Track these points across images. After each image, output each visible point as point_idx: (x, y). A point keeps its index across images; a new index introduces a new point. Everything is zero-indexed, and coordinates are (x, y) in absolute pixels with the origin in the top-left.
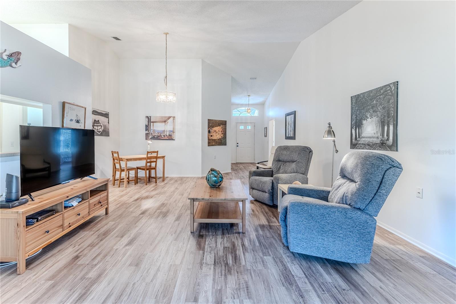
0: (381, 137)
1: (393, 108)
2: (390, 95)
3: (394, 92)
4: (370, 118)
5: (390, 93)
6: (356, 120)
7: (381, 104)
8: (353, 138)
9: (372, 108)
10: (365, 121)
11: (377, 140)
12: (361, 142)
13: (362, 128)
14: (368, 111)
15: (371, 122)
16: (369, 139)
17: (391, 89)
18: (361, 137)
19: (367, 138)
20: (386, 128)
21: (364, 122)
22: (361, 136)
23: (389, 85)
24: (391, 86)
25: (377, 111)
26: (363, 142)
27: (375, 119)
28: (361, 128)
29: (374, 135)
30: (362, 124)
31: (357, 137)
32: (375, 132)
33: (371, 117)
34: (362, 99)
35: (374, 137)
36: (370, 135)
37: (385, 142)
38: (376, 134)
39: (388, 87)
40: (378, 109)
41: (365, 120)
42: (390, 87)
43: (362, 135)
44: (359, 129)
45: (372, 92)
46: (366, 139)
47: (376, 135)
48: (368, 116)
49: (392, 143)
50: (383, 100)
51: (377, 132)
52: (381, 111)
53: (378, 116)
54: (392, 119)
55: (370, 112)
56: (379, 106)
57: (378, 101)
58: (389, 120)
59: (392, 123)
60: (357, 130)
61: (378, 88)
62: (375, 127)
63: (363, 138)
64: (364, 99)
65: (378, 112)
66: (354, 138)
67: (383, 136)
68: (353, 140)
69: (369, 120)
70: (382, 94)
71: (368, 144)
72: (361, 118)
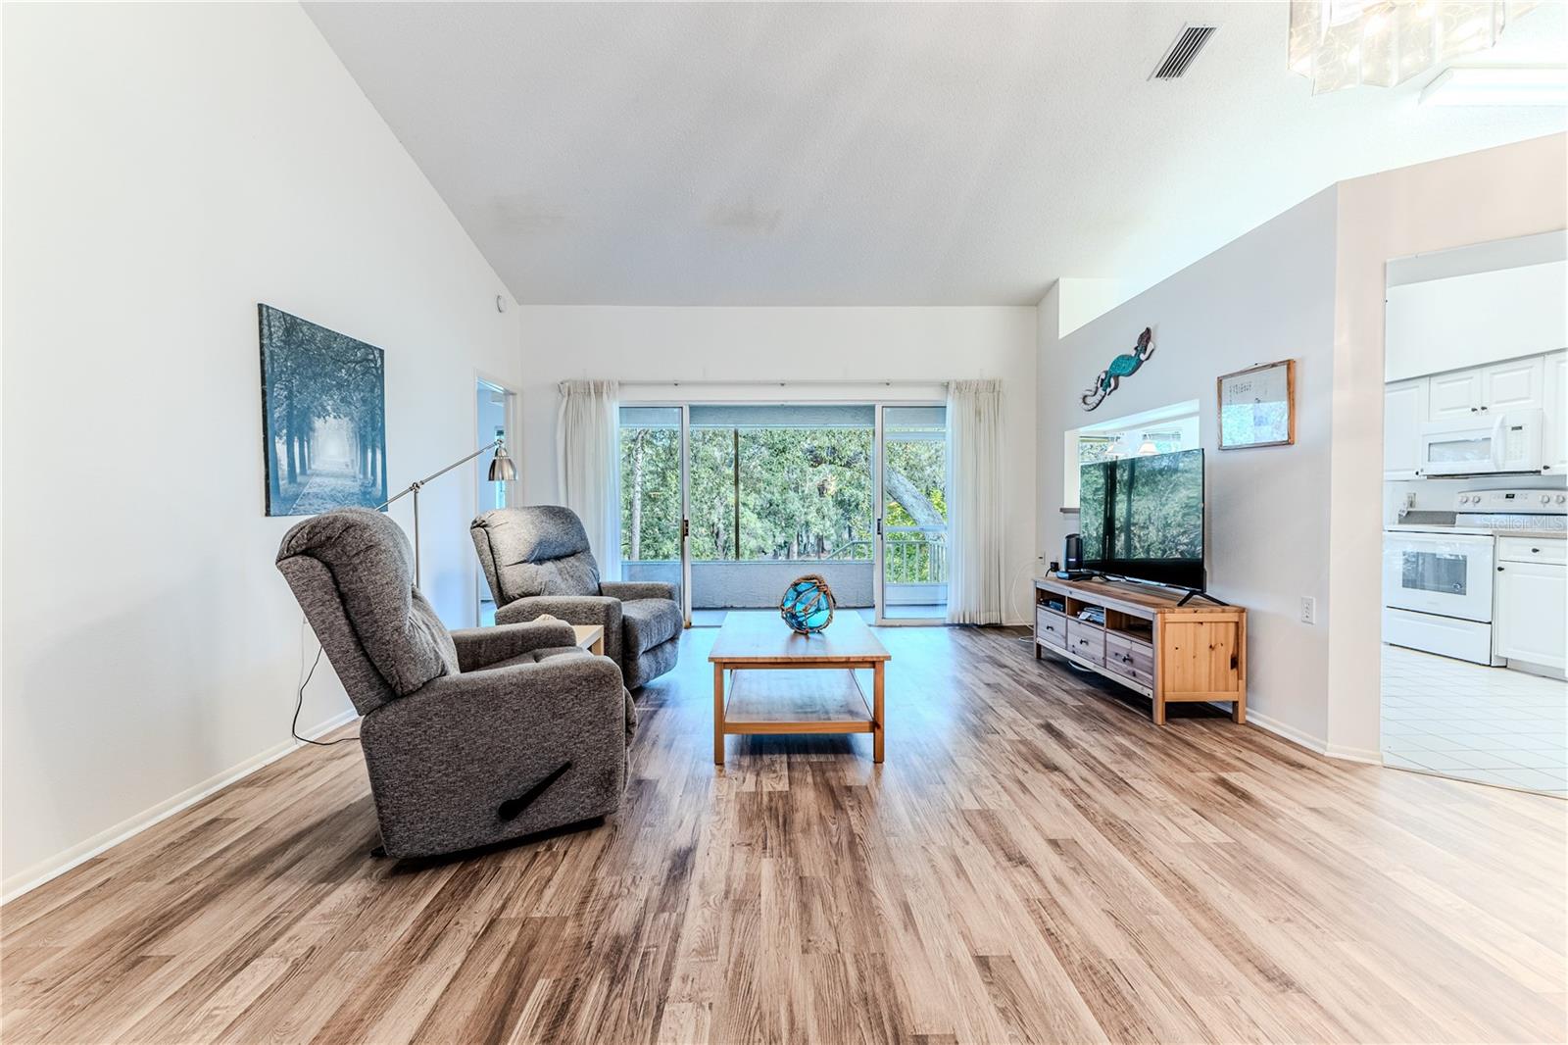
0: (361, 476)
1: (379, 408)
2: (374, 376)
3: (380, 371)
4: (335, 417)
5: (374, 371)
6: (291, 409)
7: (357, 388)
8: (280, 473)
9: (340, 386)
10: (320, 420)
11: (353, 484)
12: (310, 491)
13: (311, 442)
14: (326, 390)
15: (338, 429)
16: (331, 481)
17: (376, 362)
18: (308, 472)
19: (328, 475)
20: (370, 454)
21: (318, 423)
22: (310, 468)
23: (370, 348)
24: (375, 352)
25: (350, 403)
26: (314, 488)
27: (345, 423)
28: (308, 443)
29: (347, 471)
30: (312, 429)
31: (298, 470)
32: (348, 460)
33: (337, 413)
34: (308, 341)
35: (345, 477)
36: (335, 469)
37: (371, 491)
38: (349, 467)
39: (370, 353)
40: (353, 398)
41: (319, 417)
42: (373, 354)
43: (313, 467)
44: (303, 445)
45: (336, 339)
46: (326, 480)
47: (349, 471)
48: (329, 408)
49: (380, 493)
50: (362, 379)
51: (352, 461)
52: (358, 405)
53: (353, 418)
54: (379, 436)
55: (332, 398)
56: (354, 390)
57: (350, 375)
58: (375, 438)
59: (379, 446)
60: (298, 447)
61: (351, 339)
62: (347, 448)
63: (317, 475)
64: (314, 347)
65: (353, 407)
66: (286, 473)
67: (365, 473)
68: (281, 483)
69: (330, 419)
70: (360, 362)
71: (332, 496)
72: (309, 408)
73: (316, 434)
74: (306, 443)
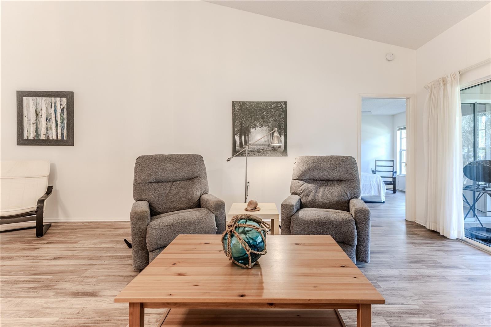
1: (284, 121)
2: (281, 111)
3: (284, 109)
4: (260, 127)
5: (281, 110)
6: (241, 127)
7: (272, 117)
8: (236, 145)
9: (263, 118)
10: (253, 129)
11: (269, 147)
12: (249, 150)
13: (249, 136)
14: (257, 120)
15: (262, 130)
16: (259, 147)
17: (282, 106)
18: (248, 144)
21: (252, 130)
22: (248, 143)
23: (280, 103)
25: (268, 122)
26: (251, 149)
27: (265, 129)
29: (265, 143)
30: (249, 132)
31: (243, 144)
32: (266, 139)
33: (261, 126)
34: (250, 107)
35: (265, 145)
36: (260, 143)
37: (277, 149)
38: (267, 142)
39: (279, 104)
40: (269, 120)
41: (253, 128)
42: (281, 104)
43: (249, 143)
44: (246, 138)
45: (262, 103)
46: (255, 146)
48: (258, 125)
49: (283, 150)
50: (274, 113)
51: (268, 140)
52: (272, 122)
53: (269, 126)
54: (283, 131)
55: (259, 122)
56: (270, 118)
57: (268, 113)
58: (280, 131)
59: (283, 134)
60: (243, 137)
61: (269, 102)
63: (252, 145)
64: (251, 108)
65: (269, 123)
66: (239, 145)
68: (237, 148)
69: (258, 128)
70: (273, 108)
71: (258, 151)
72: (249, 126)
73: (251, 133)
74: (247, 136)
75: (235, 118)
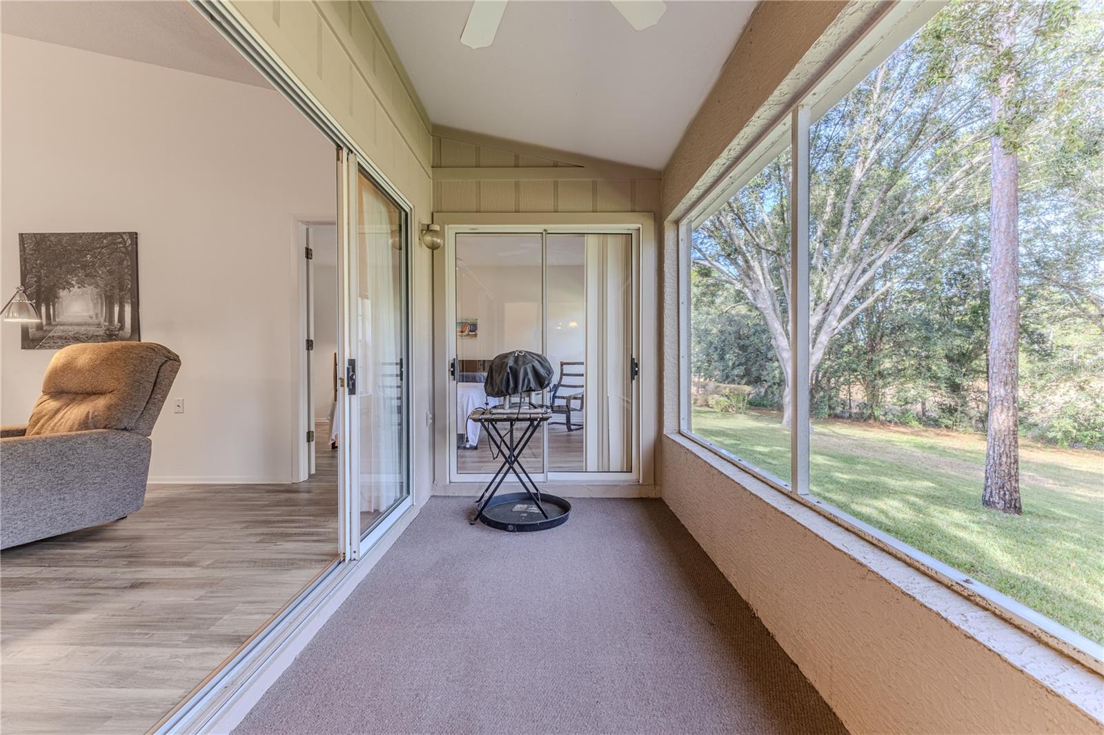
0: (107, 324)
1: (129, 275)
2: (123, 253)
3: (130, 248)
4: (79, 287)
5: (123, 249)
6: (39, 286)
7: (104, 265)
9: (84, 267)
10: (65, 291)
11: (98, 329)
12: (55, 334)
13: (56, 305)
14: (72, 272)
15: (82, 295)
16: (77, 328)
17: (125, 242)
18: (53, 323)
19: (71, 325)
20: (117, 309)
21: (63, 293)
22: (54, 320)
23: (120, 235)
24: (124, 236)
25: (95, 276)
26: (60, 334)
27: (90, 290)
28: (54, 306)
29: (90, 321)
30: (56, 297)
31: (43, 324)
32: (92, 313)
33: (82, 284)
34: (55, 245)
35: (89, 325)
36: (79, 320)
37: (117, 333)
38: (94, 318)
39: (119, 238)
40: (98, 272)
41: (64, 289)
42: (122, 238)
43: (57, 320)
44: (50, 309)
45: (81, 237)
46: (70, 328)
47: (95, 320)
48: (74, 282)
49: (129, 334)
50: (109, 258)
51: (97, 315)
52: (103, 276)
53: (98, 285)
54: (129, 294)
55: (76, 275)
56: (99, 267)
57: (96, 257)
58: (123, 295)
59: (129, 301)
60: (43, 309)
61: (97, 233)
62: (91, 305)
63: (61, 325)
64: (59, 247)
65: (99, 278)
67: (111, 321)
68: (30, 331)
69: (75, 290)
70: (105, 247)
71: (76, 337)
72: (55, 284)
73: (61, 300)
74: (51, 307)
75: (26, 268)
